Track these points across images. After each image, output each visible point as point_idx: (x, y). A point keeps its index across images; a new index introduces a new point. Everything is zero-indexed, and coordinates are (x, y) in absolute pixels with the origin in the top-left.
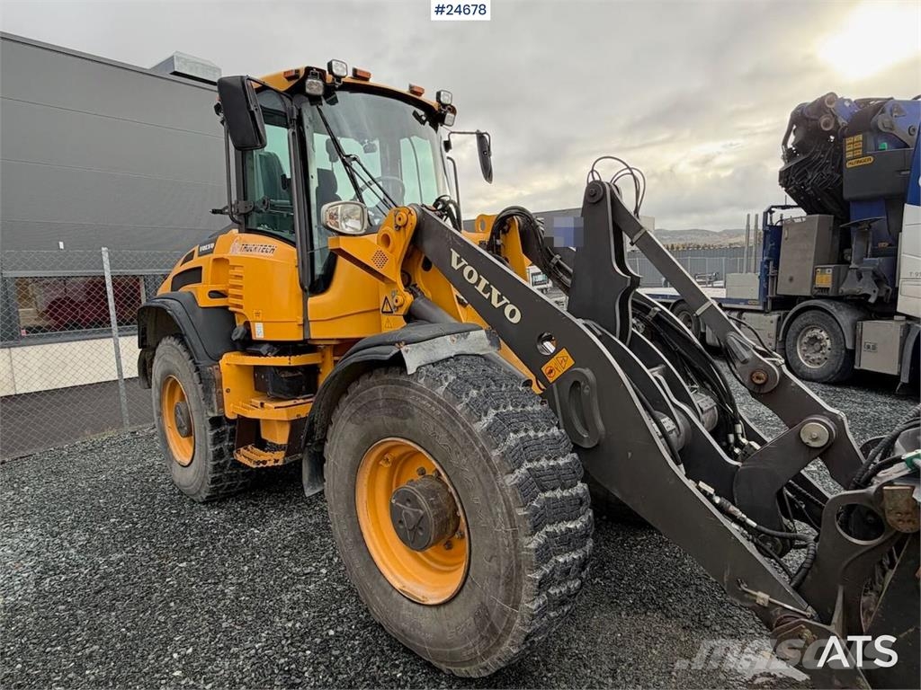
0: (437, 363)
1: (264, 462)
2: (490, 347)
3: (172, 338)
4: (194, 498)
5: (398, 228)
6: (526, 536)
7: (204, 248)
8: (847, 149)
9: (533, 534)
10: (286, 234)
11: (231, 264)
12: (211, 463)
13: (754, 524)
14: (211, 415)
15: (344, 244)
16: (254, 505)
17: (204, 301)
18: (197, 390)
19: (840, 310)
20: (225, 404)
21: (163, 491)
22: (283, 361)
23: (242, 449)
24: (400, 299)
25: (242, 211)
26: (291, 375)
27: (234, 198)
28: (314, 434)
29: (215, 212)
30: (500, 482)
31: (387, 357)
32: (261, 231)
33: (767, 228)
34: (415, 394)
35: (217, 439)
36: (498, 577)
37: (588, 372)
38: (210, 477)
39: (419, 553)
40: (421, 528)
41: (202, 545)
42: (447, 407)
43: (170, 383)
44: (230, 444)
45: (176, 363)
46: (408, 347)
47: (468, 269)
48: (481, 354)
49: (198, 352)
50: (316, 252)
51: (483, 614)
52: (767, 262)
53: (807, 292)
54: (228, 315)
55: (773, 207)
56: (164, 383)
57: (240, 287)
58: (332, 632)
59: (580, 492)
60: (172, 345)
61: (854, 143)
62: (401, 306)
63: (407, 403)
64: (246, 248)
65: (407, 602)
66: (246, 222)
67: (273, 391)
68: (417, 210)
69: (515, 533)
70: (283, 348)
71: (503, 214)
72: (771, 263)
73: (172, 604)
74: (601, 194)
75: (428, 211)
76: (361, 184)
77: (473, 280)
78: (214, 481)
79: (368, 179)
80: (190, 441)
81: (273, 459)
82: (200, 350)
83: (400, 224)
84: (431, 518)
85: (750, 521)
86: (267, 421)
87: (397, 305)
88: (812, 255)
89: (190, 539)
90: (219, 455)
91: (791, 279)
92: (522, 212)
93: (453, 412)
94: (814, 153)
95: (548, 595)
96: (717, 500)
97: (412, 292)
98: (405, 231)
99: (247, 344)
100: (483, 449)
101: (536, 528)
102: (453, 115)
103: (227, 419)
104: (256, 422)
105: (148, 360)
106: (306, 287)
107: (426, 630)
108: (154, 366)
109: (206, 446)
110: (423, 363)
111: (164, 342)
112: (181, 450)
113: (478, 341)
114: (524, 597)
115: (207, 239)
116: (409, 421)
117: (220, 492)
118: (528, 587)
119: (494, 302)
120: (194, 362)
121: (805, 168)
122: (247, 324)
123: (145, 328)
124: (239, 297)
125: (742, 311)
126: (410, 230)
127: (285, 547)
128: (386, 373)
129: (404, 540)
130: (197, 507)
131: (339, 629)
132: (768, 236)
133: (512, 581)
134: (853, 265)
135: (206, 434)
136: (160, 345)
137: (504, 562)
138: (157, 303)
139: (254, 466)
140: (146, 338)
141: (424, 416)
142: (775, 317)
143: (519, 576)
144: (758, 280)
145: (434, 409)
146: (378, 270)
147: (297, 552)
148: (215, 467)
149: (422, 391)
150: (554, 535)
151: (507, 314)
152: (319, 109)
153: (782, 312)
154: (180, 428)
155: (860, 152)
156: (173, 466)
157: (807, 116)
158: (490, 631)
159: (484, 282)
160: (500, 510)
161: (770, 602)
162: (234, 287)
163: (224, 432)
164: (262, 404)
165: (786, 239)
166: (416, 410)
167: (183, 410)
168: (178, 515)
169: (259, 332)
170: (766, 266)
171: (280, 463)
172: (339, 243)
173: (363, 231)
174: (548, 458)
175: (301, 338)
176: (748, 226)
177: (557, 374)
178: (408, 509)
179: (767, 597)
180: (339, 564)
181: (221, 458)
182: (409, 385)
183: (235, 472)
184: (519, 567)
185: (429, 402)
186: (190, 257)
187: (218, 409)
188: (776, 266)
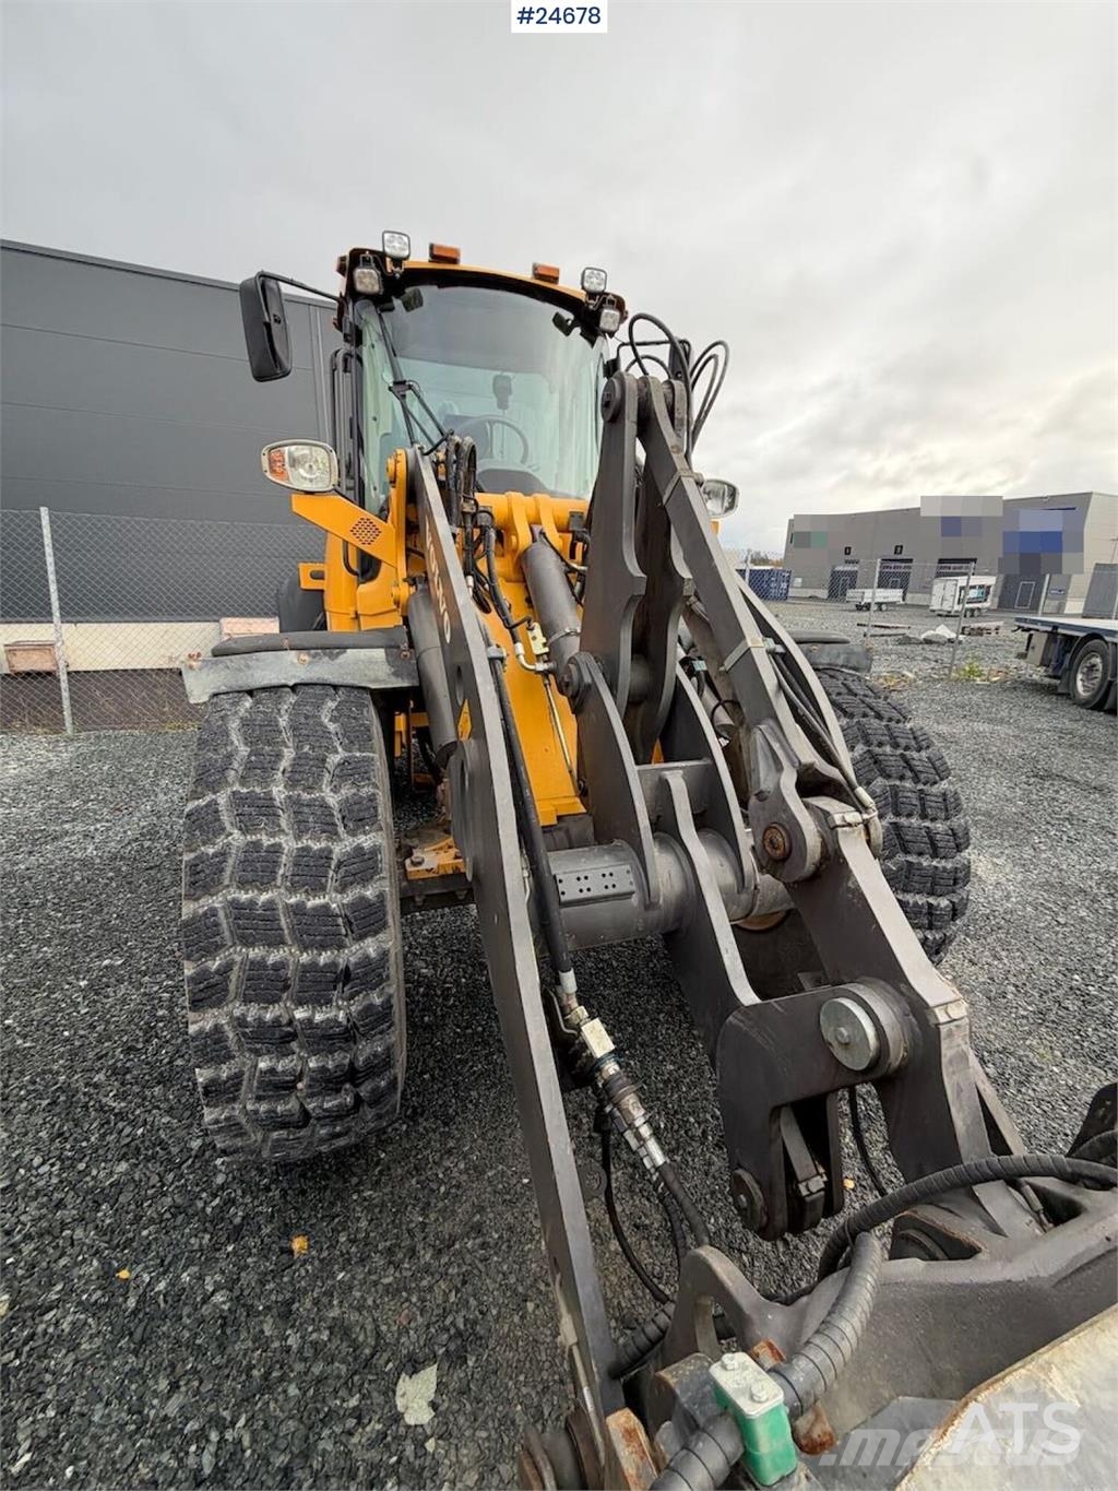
5: (392, 483)
48: (374, 687)
68: (410, 455)
74: (618, 401)
75: (419, 456)
77: (434, 568)
97: (413, 583)
98: (396, 488)
102: (616, 312)
110: (223, 689)
113: (364, 665)
119: (441, 604)
126: (399, 487)
146: (362, 547)
151: (445, 626)
159: (437, 571)
173: (331, 487)
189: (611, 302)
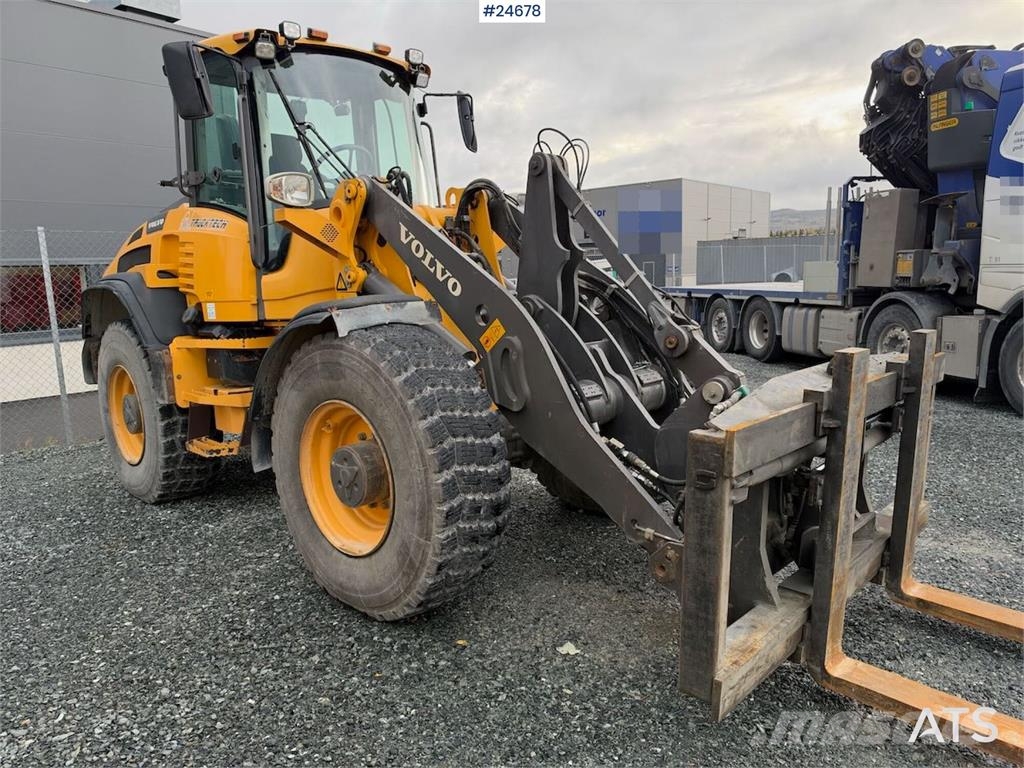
0: (371, 327)
1: (218, 451)
2: (430, 319)
3: (119, 324)
4: (146, 500)
5: (348, 200)
6: (435, 473)
7: (153, 225)
8: (932, 109)
9: (440, 471)
10: (238, 208)
11: (181, 240)
12: (162, 457)
13: (656, 475)
14: (161, 402)
15: (290, 216)
16: (210, 506)
17: (153, 281)
18: (146, 377)
19: (922, 304)
20: (177, 391)
21: (112, 495)
22: (237, 344)
23: (195, 441)
24: (353, 275)
25: (192, 183)
26: (246, 359)
27: (184, 168)
28: (262, 408)
29: (163, 184)
30: (414, 427)
31: (320, 321)
32: (213, 204)
33: (848, 205)
34: (347, 356)
35: (169, 430)
36: (414, 514)
37: (515, 340)
38: (162, 472)
39: (354, 509)
40: (356, 485)
41: (152, 537)
42: (372, 364)
43: (118, 374)
44: (183, 436)
45: (124, 351)
46: (340, 312)
47: (416, 243)
48: (421, 324)
49: (147, 335)
50: (269, 227)
51: (404, 552)
52: (848, 247)
53: (886, 283)
54: (178, 297)
55: (855, 178)
56: (111, 375)
57: (190, 265)
58: (277, 597)
59: (495, 443)
60: (119, 331)
61: (938, 101)
62: (354, 282)
63: (340, 364)
64: (196, 222)
65: (345, 558)
66: (197, 195)
67: (226, 375)
68: (367, 182)
69: (426, 471)
70: (237, 329)
71: (471, 188)
72: (852, 248)
73: (123, 579)
74: (542, 166)
75: (377, 183)
76: (317, 156)
77: (420, 255)
78: (166, 476)
79: (324, 150)
80: (140, 438)
81: (227, 449)
82: (148, 333)
83: (350, 196)
84: (364, 474)
85: (652, 472)
86: (220, 407)
87: (350, 280)
88: (892, 237)
89: (141, 533)
90: (170, 447)
91: (872, 267)
92: (489, 185)
93: (377, 369)
94: (899, 112)
95: (458, 528)
96: (625, 454)
97: (365, 268)
98: (355, 204)
99: (198, 327)
100: (401, 400)
101: (444, 466)
102: (427, 76)
103: (179, 409)
104: (211, 409)
105: (93, 352)
106: (260, 264)
107: (360, 580)
108: (99, 357)
109: (157, 438)
110: (355, 327)
111: (110, 328)
112: (130, 447)
113: (416, 311)
114: (435, 529)
115: (156, 214)
116: (342, 381)
117: (173, 491)
118: (437, 519)
119: (439, 275)
120: (143, 347)
121: (888, 131)
122: (199, 305)
123: (90, 315)
124: (190, 276)
125: (822, 307)
126: (360, 203)
127: (240, 538)
128: (323, 338)
129: (342, 499)
130: (148, 507)
131: (285, 595)
132: (849, 215)
133: (424, 515)
134: (935, 250)
135: (156, 425)
136: (106, 333)
137: (418, 498)
138: (102, 285)
139: (208, 456)
140: (90, 326)
141: (355, 375)
142: (855, 313)
143: (430, 510)
144: (837, 269)
145: (362, 367)
146: (328, 244)
147: (252, 541)
148: (167, 461)
149: (352, 352)
150: (462, 474)
151: (450, 287)
152: (271, 74)
153: (863, 308)
154: (129, 423)
155: (944, 113)
156: (122, 466)
157: (890, 68)
158: (409, 567)
159: (430, 256)
160: (415, 452)
161: (655, 536)
162: (186, 265)
163: (175, 423)
164: (216, 392)
165: (867, 218)
166: (348, 371)
167: (132, 403)
168: (128, 514)
169: (211, 314)
170: (846, 252)
171: (235, 453)
172: (284, 215)
173: (310, 203)
174: (464, 410)
175: (256, 319)
176: (829, 202)
177: (492, 344)
178: (345, 467)
179: (653, 531)
180: (294, 550)
181: (173, 451)
182: (341, 347)
183: (188, 467)
184: (430, 502)
185: (358, 362)
186: (138, 236)
187: (169, 395)
188: (857, 250)
189: (422, 69)
